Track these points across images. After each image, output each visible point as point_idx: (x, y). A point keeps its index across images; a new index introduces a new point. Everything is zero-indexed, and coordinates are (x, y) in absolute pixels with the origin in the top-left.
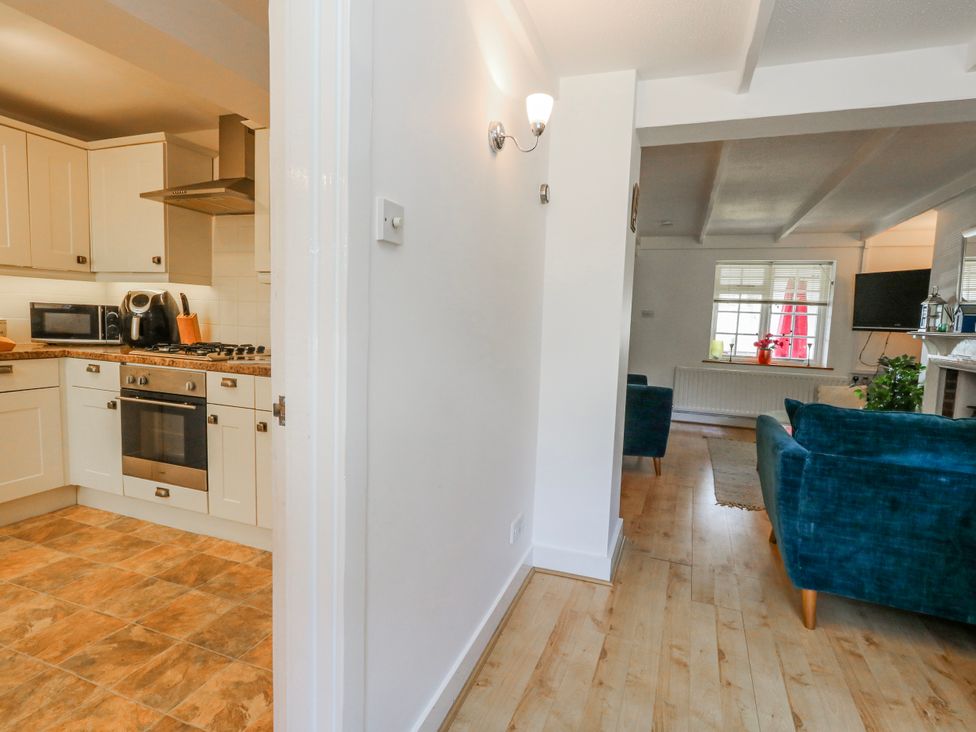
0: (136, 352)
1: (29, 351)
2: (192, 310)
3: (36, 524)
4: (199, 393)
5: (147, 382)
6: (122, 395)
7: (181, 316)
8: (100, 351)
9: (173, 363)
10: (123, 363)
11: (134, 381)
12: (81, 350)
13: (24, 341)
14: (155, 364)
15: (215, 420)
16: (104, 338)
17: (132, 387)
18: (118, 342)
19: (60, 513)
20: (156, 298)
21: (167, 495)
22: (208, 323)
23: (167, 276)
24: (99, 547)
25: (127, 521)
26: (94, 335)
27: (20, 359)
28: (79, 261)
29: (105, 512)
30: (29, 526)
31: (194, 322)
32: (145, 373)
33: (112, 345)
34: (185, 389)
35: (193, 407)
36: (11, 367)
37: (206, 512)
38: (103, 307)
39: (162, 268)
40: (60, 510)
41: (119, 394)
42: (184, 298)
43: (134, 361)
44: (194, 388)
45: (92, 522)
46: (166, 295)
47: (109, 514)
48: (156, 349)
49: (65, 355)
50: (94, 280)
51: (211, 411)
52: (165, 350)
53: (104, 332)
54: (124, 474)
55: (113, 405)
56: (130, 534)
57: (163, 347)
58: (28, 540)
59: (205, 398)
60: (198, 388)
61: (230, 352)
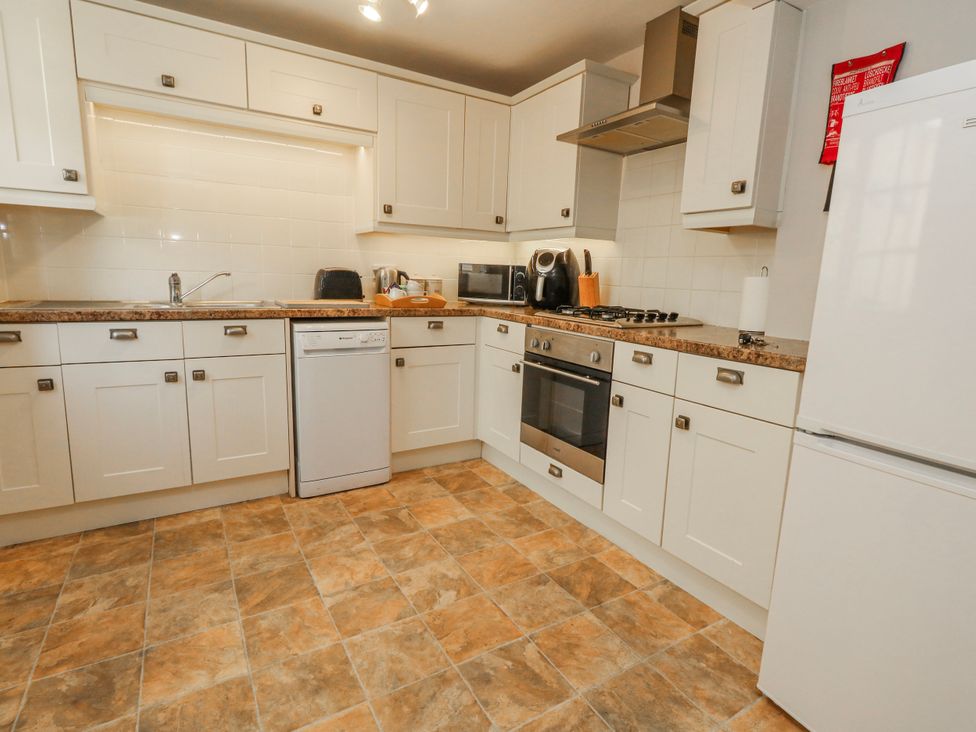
0: (540, 314)
1: (456, 308)
2: (594, 269)
3: (451, 471)
4: (603, 367)
5: (549, 348)
6: (525, 359)
7: (583, 275)
8: (508, 311)
9: (578, 328)
10: (529, 325)
11: (538, 345)
12: (494, 310)
13: (453, 301)
14: (560, 328)
15: (621, 402)
16: (512, 298)
17: (535, 351)
18: (523, 302)
19: (468, 463)
20: (560, 256)
21: (560, 475)
22: (608, 285)
23: (573, 230)
24: (497, 513)
25: (520, 489)
26: (504, 296)
27: (448, 316)
28: (497, 222)
29: (503, 473)
30: (447, 472)
31: (594, 282)
32: (549, 337)
33: (518, 306)
34: (588, 361)
35: (597, 383)
36: (442, 323)
37: (600, 508)
38: (513, 267)
39: (569, 221)
40: (470, 460)
41: (523, 358)
42: (587, 255)
43: (539, 324)
44: (598, 360)
45: (491, 480)
46: (569, 253)
47: (506, 476)
48: (559, 312)
49: (482, 314)
50: (508, 241)
51: (616, 389)
52: (568, 312)
53: (512, 293)
54: (522, 441)
55: (517, 369)
56: (523, 505)
57: (566, 309)
58: (444, 487)
59: (611, 374)
60: (602, 361)
61: (640, 317)
